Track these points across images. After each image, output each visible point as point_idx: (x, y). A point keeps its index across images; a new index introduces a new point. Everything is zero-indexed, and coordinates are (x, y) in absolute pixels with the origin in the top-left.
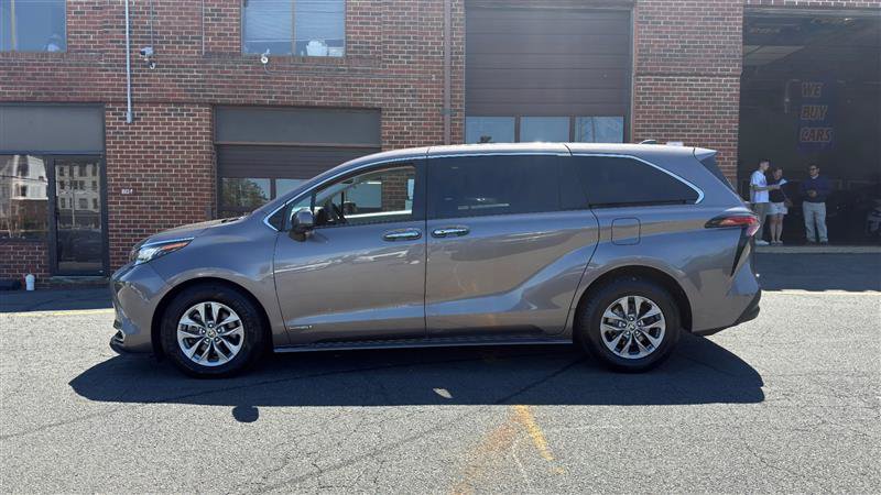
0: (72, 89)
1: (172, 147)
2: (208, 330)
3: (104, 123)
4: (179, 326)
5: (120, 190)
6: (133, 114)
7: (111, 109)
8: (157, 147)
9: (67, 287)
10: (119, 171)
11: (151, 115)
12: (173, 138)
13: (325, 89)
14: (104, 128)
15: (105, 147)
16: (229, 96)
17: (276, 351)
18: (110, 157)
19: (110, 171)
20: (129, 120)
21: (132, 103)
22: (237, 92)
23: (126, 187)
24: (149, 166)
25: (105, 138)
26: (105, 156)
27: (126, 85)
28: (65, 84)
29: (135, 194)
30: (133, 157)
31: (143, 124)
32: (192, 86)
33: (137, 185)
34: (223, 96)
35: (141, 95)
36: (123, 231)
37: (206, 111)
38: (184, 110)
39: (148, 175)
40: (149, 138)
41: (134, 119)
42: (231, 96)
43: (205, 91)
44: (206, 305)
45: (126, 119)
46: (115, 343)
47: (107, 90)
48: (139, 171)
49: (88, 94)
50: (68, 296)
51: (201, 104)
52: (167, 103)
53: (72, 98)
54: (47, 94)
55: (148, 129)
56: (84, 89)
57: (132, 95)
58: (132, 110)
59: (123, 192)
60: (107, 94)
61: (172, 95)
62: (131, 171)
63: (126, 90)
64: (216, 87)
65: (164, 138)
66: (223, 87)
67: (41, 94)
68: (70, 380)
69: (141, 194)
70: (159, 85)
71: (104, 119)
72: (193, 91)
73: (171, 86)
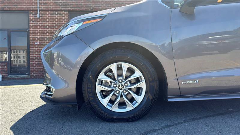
0: (17, 6)
1: (54, 27)
2: (118, 84)
3: (29, 18)
4: (98, 81)
5: (34, 43)
6: (40, 15)
7: (31, 13)
8: (48, 27)
9: (14, 79)
10: (34, 36)
11: (46, 15)
12: (54, 23)
13: (110, 5)
14: (29, 20)
15: (29, 27)
16: (75, 8)
17: (170, 100)
18: (31, 30)
19: (31, 36)
20: (38, 17)
21: (40, 11)
22: (78, 6)
23: (36, 41)
24: (45, 34)
25: (29, 24)
26: (29, 30)
27: (37, 4)
28: (15, 4)
29: (40, 44)
30: (39, 30)
31: (43, 18)
32: (61, 4)
33: (41, 41)
34: (73, 8)
35: (43, 7)
36: (35, 58)
37: (66, 13)
38: (58, 13)
39: (45, 37)
40: (45, 23)
41: (40, 16)
42: (76, 8)
43: (66, 6)
44: (117, 65)
45: (37, 16)
46: (44, 96)
47: (30, 6)
48: (42, 36)
49: (23, 7)
50: (14, 81)
51: (65, 11)
52: (52, 10)
53: (17, 9)
54: (7, 7)
55: (45, 20)
56: (21, 6)
57: (39, 8)
58: (39, 13)
59: (36, 43)
60: (30, 7)
61: (54, 7)
62: (39, 36)
63: (37, 6)
64: (70, 4)
65: (51, 23)
66: (73, 4)
67: (6, 7)
68: (11, 125)
69: (42, 44)
70: (49, 4)
71: (29, 17)
72: (62, 6)
73: (54, 4)
